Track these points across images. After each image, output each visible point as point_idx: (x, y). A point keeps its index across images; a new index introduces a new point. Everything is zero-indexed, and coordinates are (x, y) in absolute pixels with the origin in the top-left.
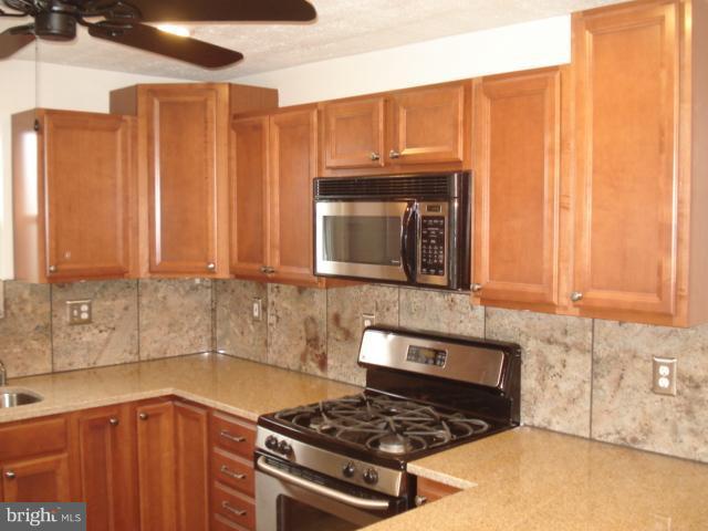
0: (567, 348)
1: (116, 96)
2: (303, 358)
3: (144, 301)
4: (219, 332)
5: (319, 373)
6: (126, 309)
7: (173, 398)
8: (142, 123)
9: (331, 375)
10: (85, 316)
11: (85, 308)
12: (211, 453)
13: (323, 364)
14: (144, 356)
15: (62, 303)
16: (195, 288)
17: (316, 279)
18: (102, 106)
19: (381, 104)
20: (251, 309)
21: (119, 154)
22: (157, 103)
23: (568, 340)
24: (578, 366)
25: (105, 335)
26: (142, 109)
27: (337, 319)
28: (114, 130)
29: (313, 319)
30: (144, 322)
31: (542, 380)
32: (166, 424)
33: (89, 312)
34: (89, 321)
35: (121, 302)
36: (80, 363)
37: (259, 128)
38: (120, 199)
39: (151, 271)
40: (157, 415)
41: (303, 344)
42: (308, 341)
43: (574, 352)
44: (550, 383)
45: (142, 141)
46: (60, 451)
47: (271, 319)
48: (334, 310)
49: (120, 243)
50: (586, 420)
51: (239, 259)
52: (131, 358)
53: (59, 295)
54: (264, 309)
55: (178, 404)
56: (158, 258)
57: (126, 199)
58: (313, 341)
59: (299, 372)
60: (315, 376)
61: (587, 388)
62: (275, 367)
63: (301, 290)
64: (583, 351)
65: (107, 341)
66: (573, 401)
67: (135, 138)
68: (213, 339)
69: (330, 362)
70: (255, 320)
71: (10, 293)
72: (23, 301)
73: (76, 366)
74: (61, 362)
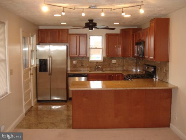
3: (124, 61)
6: (121, 62)
15: (112, 61)
25: (118, 65)
30: (124, 64)
32: (120, 77)
34: (115, 63)
52: (122, 69)
53: (111, 59)
54: (140, 63)
61: (160, 72)
68: (136, 68)
71: (104, 59)
72: (106, 60)
73: (113, 70)
74: (111, 69)
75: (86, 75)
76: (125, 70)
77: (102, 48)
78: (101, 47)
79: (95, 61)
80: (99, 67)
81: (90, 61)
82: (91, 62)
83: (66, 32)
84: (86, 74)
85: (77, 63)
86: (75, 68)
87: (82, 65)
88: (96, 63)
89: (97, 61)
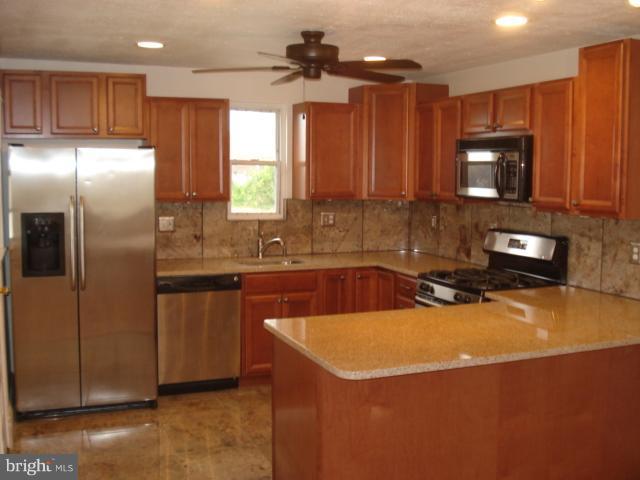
0: (590, 239)
1: (352, 92)
2: (458, 251)
3: (367, 215)
4: (413, 237)
5: (466, 260)
6: (356, 219)
7: (378, 268)
8: (366, 107)
9: (472, 261)
10: (331, 222)
11: (331, 217)
12: (396, 299)
13: (468, 255)
14: (365, 248)
15: (319, 214)
16: (398, 209)
17: (457, 199)
18: (344, 99)
19: (491, 97)
20: (430, 222)
21: (352, 127)
22: (374, 96)
23: (592, 234)
24: (596, 249)
25: (343, 234)
26: (366, 100)
27: (477, 226)
28: (349, 113)
29: (464, 227)
30: (366, 228)
31: (578, 258)
32: (372, 283)
33: (334, 220)
34: (333, 225)
35: (353, 215)
36: (327, 249)
37: (431, 110)
38: (352, 153)
39: (369, 195)
40: (367, 277)
41: (458, 242)
42: (461, 240)
43: (594, 241)
44: (582, 259)
45: (366, 119)
46: (312, 290)
47: (442, 228)
48: (475, 221)
49: (352, 177)
50: (598, 281)
51: (420, 188)
52: (356, 249)
53: (316, 209)
54: (438, 221)
55: (380, 272)
56: (373, 189)
57: (356, 152)
58: (464, 241)
59: (456, 260)
60: (464, 262)
61: (600, 261)
62: (443, 257)
63: (458, 208)
64: (598, 240)
65: (344, 237)
66: (593, 270)
67: (361, 117)
68: (409, 242)
69: (473, 253)
70: (433, 229)
71: (290, 206)
72: (297, 211)
73: (325, 251)
74: (317, 248)
75: (235, 279)
76: (368, 252)
77: (277, 164)
78: (273, 158)
79: (250, 218)
80: (277, 242)
81: (230, 217)
82: (236, 222)
83: (136, 90)
84: (235, 275)
85: (175, 226)
86: (170, 251)
87: (198, 234)
88: (256, 227)
89: (261, 218)
